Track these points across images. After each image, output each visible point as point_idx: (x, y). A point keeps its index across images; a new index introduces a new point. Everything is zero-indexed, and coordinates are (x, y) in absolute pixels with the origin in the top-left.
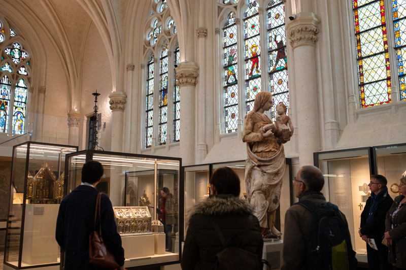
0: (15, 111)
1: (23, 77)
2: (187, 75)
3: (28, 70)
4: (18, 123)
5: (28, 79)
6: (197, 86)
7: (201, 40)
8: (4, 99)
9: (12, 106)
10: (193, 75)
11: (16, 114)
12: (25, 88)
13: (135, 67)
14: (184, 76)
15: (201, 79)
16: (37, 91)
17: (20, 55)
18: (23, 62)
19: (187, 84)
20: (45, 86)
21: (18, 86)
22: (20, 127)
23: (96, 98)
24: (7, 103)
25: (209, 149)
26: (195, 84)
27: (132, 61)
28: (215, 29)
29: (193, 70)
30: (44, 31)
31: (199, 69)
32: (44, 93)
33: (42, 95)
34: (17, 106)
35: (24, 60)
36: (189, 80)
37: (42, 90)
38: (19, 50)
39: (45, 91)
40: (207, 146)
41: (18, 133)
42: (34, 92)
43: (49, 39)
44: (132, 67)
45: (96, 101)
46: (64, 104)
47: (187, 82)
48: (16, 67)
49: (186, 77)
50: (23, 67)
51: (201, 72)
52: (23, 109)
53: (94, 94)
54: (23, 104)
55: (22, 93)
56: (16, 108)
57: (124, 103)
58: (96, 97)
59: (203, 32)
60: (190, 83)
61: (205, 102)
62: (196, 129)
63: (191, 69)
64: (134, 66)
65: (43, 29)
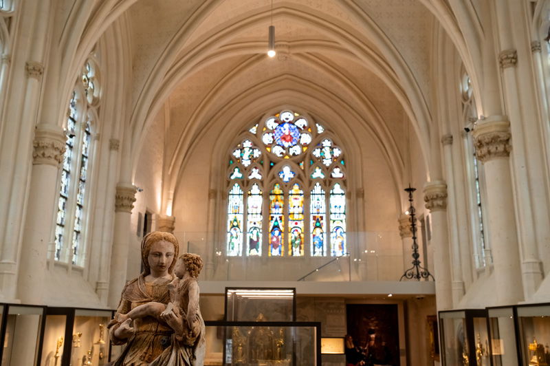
0: (333, 226)
1: (337, 180)
2: (487, 140)
3: (343, 170)
4: (338, 242)
5: (343, 182)
6: (511, 154)
7: (509, 72)
8: (318, 213)
9: (328, 220)
10: (499, 137)
11: (335, 230)
12: (342, 194)
13: (454, 138)
14: (483, 142)
15: (516, 142)
16: (356, 195)
17: (332, 153)
18: (336, 162)
19: (492, 156)
20: (363, 188)
21: (333, 194)
22: (341, 247)
23: (410, 196)
24: (322, 218)
25: (545, 270)
26: (507, 153)
27: (448, 129)
28: (531, 45)
29: (498, 129)
30: (354, 116)
31: (509, 125)
32: (363, 197)
33: (360, 200)
34: (334, 219)
35: (336, 158)
36: (492, 149)
37: (360, 194)
38: (330, 147)
39: (363, 194)
40: (541, 264)
41: (339, 254)
42: (352, 198)
43: (361, 123)
44: (450, 140)
45: (411, 200)
46: (391, 208)
47: (489, 152)
48: (328, 170)
49: (487, 144)
50: (337, 167)
51: (514, 130)
52: (342, 221)
53: (407, 190)
54: (342, 215)
55: (339, 201)
56: (334, 221)
57: (444, 197)
58: (410, 194)
59: (507, 58)
60: (496, 154)
61: (529, 181)
62: (519, 234)
63: (493, 129)
64: (452, 137)
65: (352, 114)
